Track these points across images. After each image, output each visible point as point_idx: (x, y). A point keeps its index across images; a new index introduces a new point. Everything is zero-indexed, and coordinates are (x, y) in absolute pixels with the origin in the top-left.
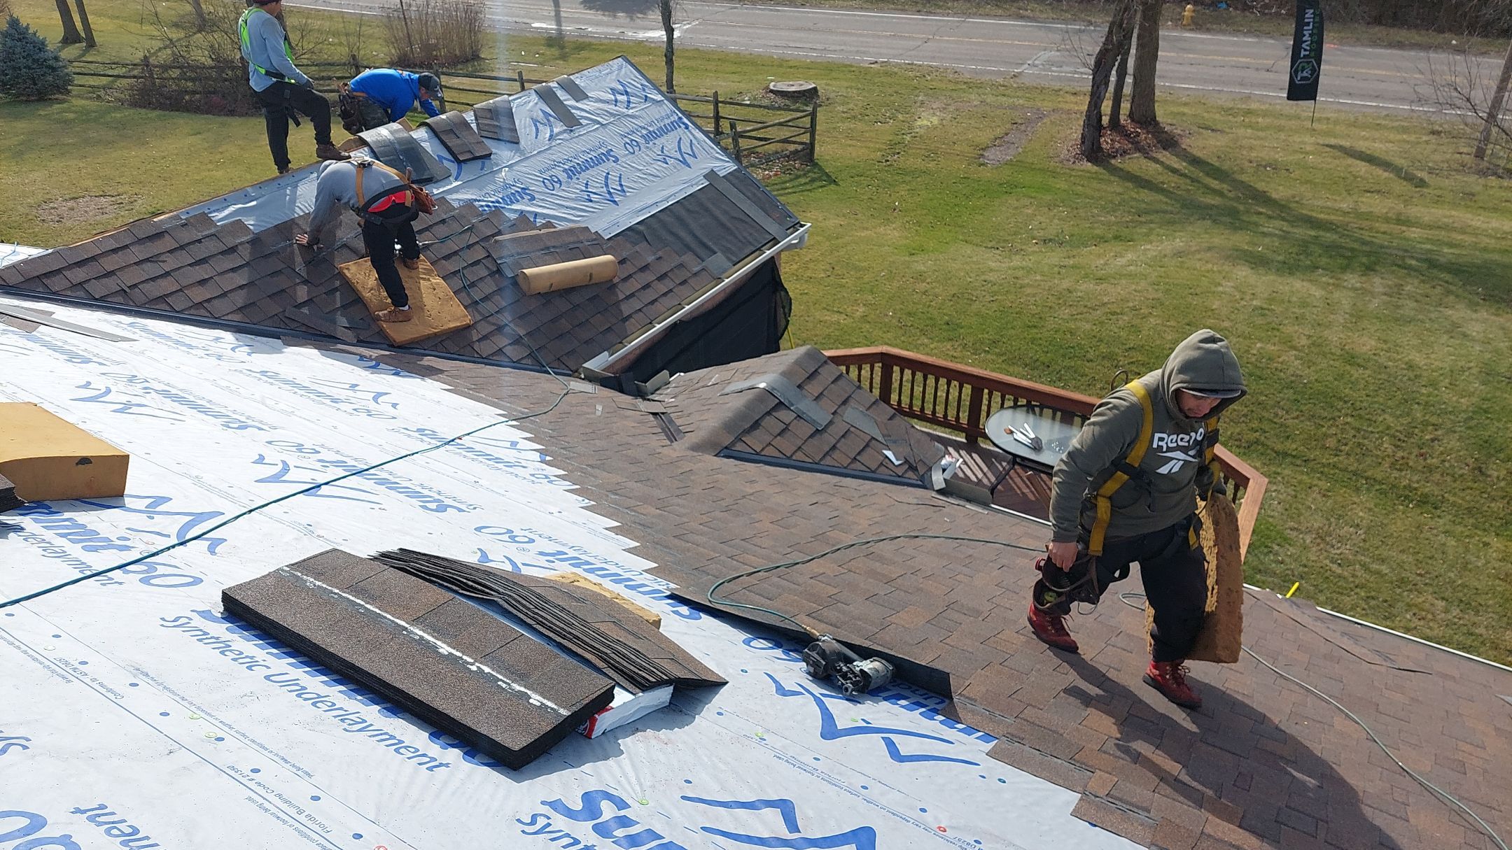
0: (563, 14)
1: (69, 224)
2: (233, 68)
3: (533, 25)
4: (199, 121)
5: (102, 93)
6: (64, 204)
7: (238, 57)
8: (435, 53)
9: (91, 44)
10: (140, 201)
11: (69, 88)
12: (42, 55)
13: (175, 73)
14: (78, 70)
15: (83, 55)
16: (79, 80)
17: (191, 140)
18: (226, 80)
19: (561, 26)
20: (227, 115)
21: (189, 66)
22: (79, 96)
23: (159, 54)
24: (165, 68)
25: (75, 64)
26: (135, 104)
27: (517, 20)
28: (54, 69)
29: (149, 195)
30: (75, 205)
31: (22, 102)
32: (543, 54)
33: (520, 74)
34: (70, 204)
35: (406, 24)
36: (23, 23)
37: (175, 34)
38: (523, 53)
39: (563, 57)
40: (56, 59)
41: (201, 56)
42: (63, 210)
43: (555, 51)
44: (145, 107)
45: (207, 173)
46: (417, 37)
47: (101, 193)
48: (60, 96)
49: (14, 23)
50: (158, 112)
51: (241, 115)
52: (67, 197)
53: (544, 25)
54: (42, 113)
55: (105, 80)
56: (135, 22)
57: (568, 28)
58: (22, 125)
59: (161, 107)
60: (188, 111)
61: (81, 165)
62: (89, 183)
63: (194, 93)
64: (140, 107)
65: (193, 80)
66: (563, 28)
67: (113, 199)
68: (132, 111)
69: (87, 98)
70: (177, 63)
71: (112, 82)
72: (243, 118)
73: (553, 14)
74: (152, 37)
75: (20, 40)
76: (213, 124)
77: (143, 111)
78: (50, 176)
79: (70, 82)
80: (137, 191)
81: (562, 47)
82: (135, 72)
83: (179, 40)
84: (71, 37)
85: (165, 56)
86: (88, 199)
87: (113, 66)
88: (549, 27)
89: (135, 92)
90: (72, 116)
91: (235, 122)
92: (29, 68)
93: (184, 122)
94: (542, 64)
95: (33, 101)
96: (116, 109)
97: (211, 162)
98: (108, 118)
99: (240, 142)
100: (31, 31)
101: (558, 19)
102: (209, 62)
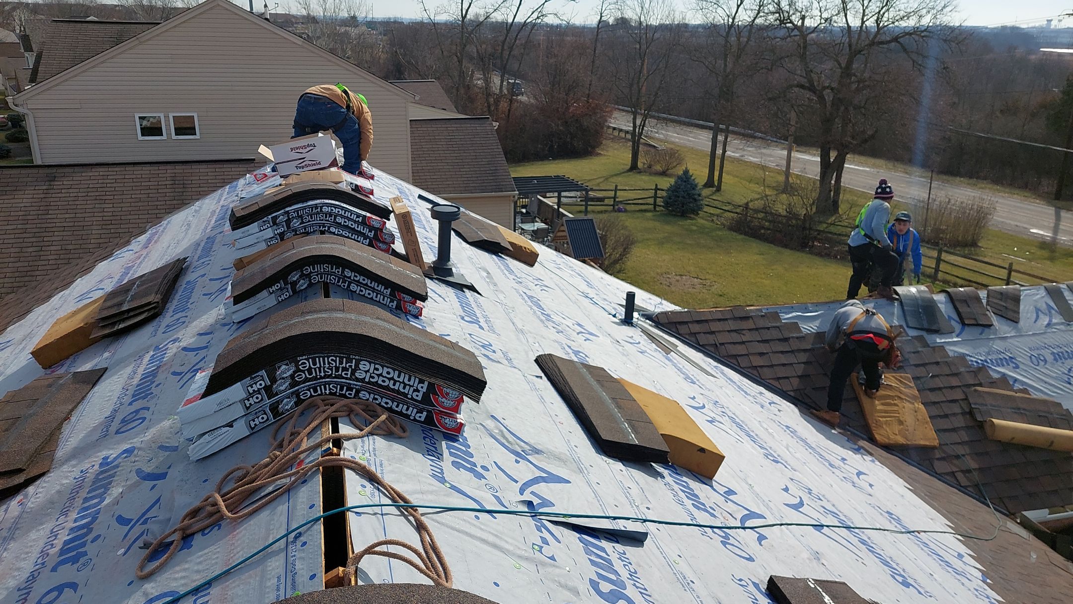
0: (1061, 227)
1: (673, 289)
2: (797, 219)
3: (1032, 231)
4: (765, 247)
5: (715, 218)
6: (675, 277)
7: (805, 212)
8: (941, 235)
9: (719, 189)
10: (715, 287)
11: (699, 212)
12: (693, 192)
13: (761, 215)
14: (707, 203)
15: (711, 195)
16: (706, 209)
17: (756, 257)
18: (790, 225)
19: (1057, 235)
20: (783, 247)
21: (771, 213)
22: (702, 218)
23: (756, 202)
24: (756, 211)
25: (708, 200)
26: (731, 229)
27: (1018, 224)
28: (695, 200)
29: (722, 284)
30: (680, 279)
31: (672, 215)
32: (1033, 253)
33: (1011, 265)
34: (678, 278)
35: (927, 212)
36: (691, 172)
37: (768, 192)
38: (1016, 249)
39: (1052, 259)
40: (699, 195)
41: (781, 209)
42: (673, 280)
43: (1045, 253)
44: (736, 232)
45: (759, 280)
46: (932, 222)
47: (696, 276)
48: (692, 216)
49: (686, 172)
50: (742, 236)
51: (792, 249)
52: (678, 273)
53: (1041, 232)
54: (681, 223)
55: (718, 211)
56: (747, 181)
57: (1063, 238)
58: (668, 228)
59: (746, 234)
60: (760, 239)
61: (691, 257)
62: (692, 269)
63: (769, 229)
64: (733, 231)
65: (770, 221)
66: (1058, 237)
67: (701, 281)
68: (728, 232)
69: (706, 220)
70: (765, 210)
71: (722, 213)
72: (792, 251)
73: (1052, 225)
74: (753, 192)
75: (685, 182)
76: (773, 251)
77: (735, 234)
78: (673, 260)
79: (700, 208)
80: (716, 280)
81: (1053, 251)
82: (738, 210)
83: (771, 196)
84: (709, 184)
85: (759, 204)
86: (688, 277)
87: (727, 204)
88: (1046, 234)
89: (734, 222)
90: (694, 228)
91: (787, 252)
92: (684, 197)
93: (756, 246)
94: (1030, 260)
95: (678, 216)
96: (720, 229)
97: (764, 273)
98: (714, 234)
99: (786, 266)
100: (693, 178)
101: (1056, 230)
102: (785, 213)
